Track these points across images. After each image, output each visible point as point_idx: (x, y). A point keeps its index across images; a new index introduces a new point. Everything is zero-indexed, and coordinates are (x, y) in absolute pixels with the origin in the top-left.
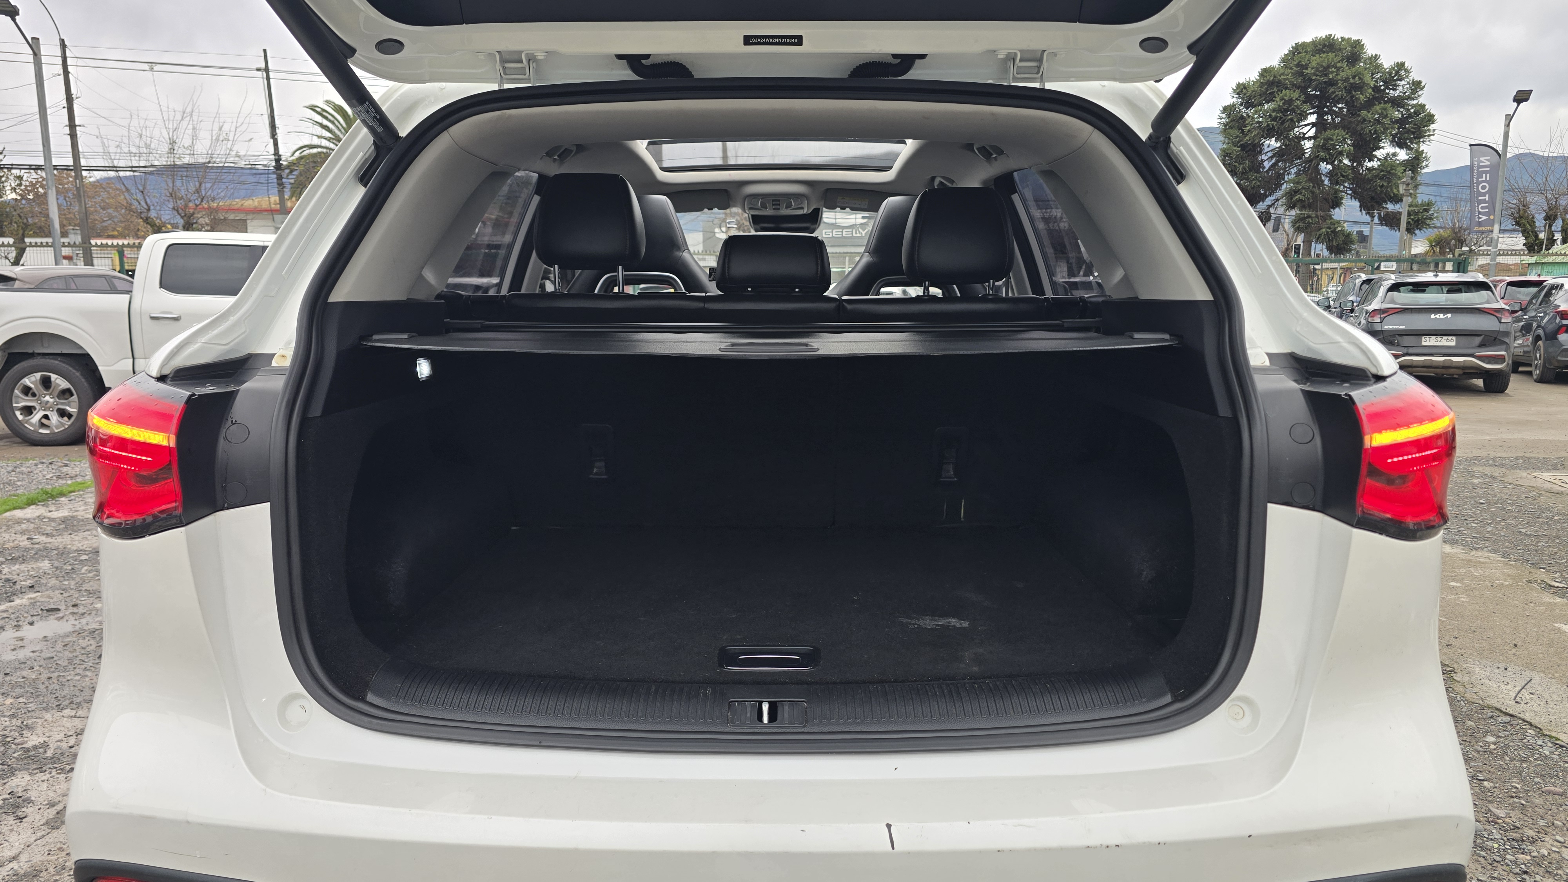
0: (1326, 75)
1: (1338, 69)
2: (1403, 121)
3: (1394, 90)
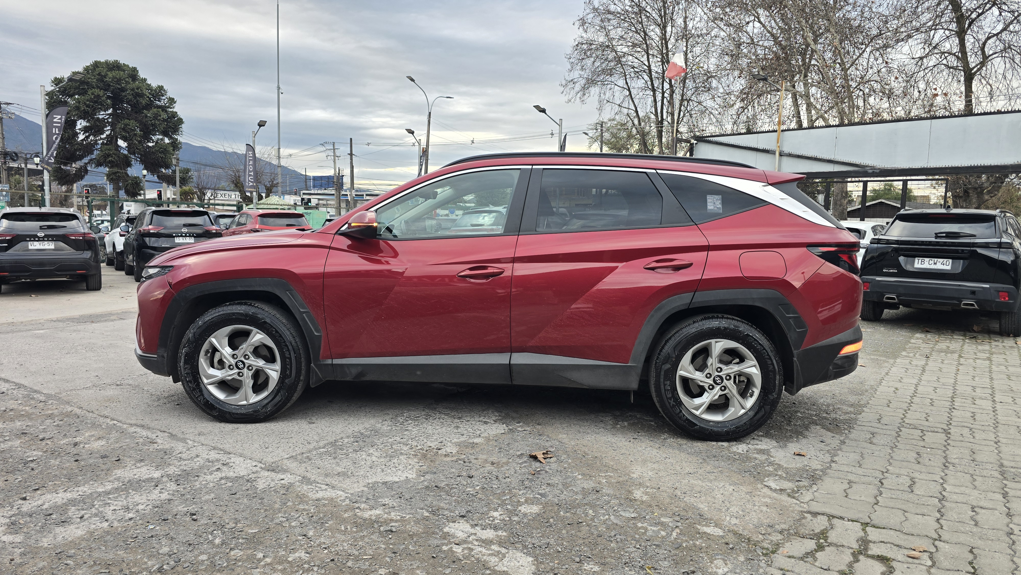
2: (167, 120)
3: (159, 101)
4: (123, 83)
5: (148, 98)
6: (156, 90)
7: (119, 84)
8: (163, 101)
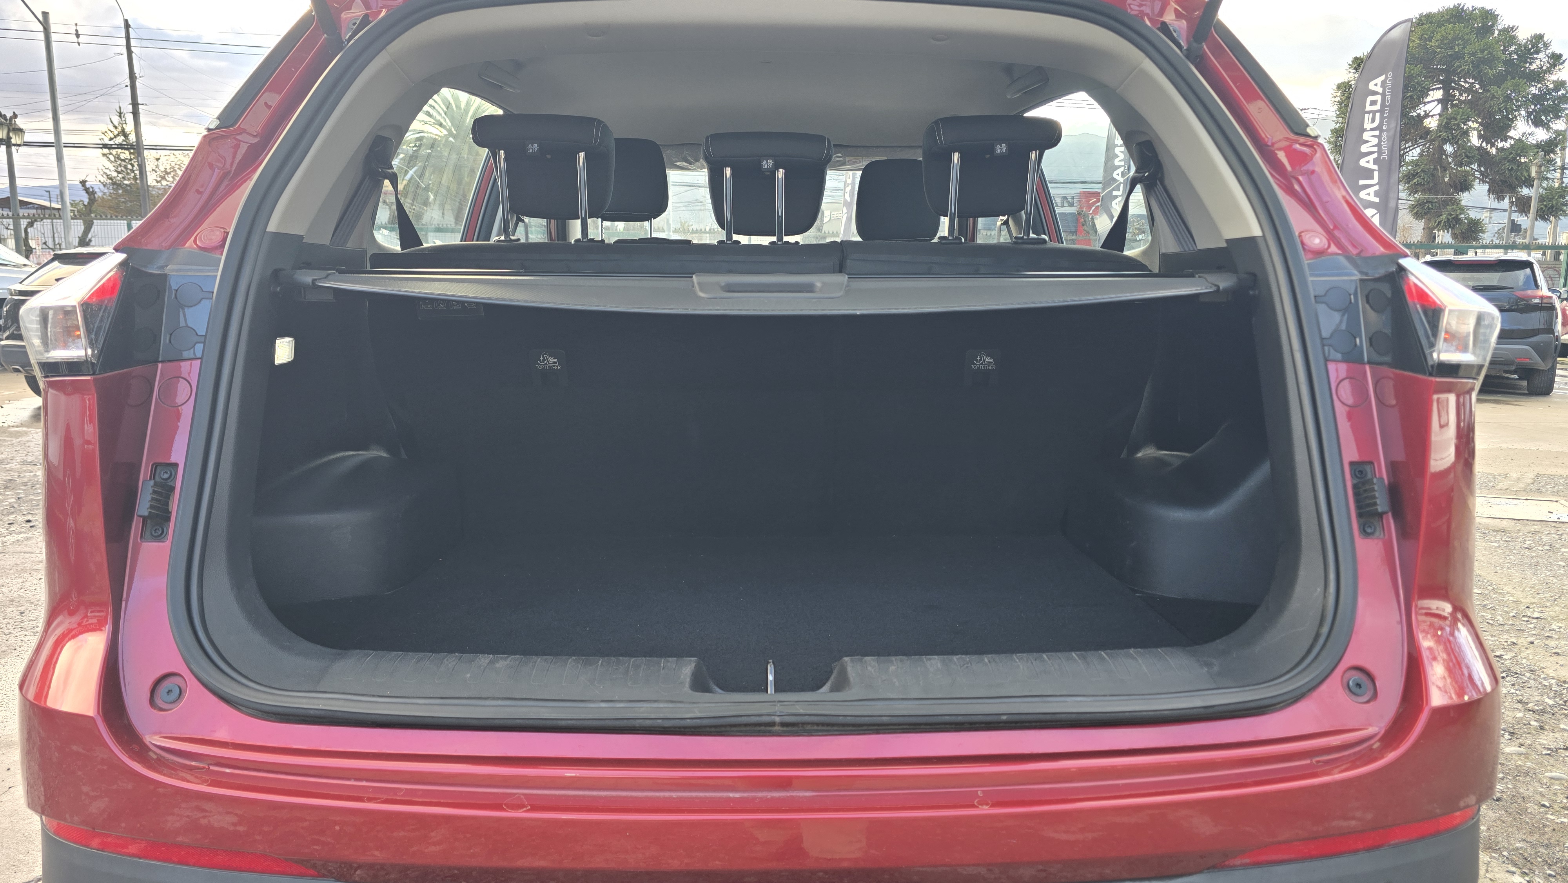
1: (1467, 41)
2: (1537, 99)
3: (1531, 64)
4: (1458, 45)
5: (1509, 63)
6: (1526, 45)
7: (1451, 48)
8: (1538, 62)
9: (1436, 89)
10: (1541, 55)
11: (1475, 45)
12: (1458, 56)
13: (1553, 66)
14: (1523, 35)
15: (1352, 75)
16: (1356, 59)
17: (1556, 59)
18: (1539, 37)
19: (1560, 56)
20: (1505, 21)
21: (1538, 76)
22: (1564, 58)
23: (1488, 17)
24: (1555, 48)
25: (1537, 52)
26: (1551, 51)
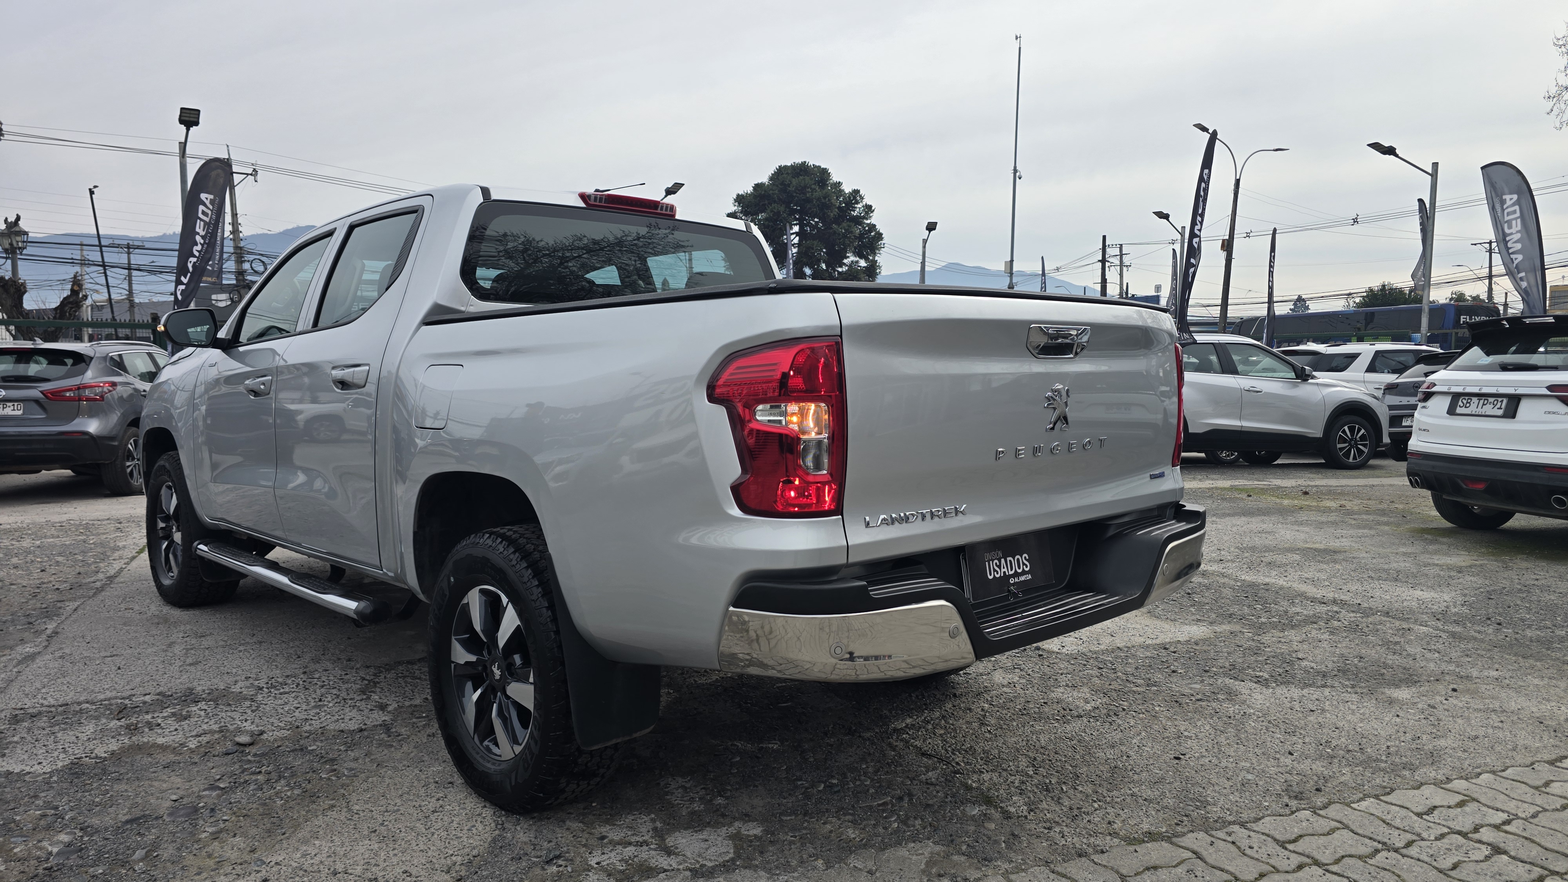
0: (805, 194)
1: (813, 190)
2: (861, 236)
3: (854, 211)
4: (810, 192)
5: (840, 208)
6: (849, 197)
8: (858, 210)
9: (796, 224)
10: (859, 206)
11: (818, 193)
12: (808, 200)
13: (867, 213)
14: (847, 189)
15: (736, 208)
16: (738, 195)
17: (869, 209)
18: (856, 192)
19: (871, 207)
20: (835, 178)
21: (858, 220)
22: (873, 208)
23: (824, 173)
24: (867, 201)
25: (857, 203)
26: (864, 203)
